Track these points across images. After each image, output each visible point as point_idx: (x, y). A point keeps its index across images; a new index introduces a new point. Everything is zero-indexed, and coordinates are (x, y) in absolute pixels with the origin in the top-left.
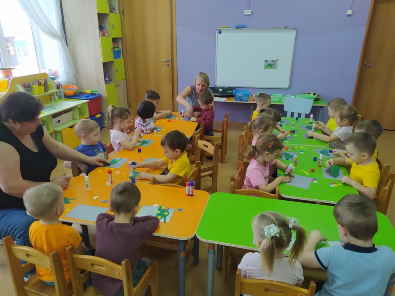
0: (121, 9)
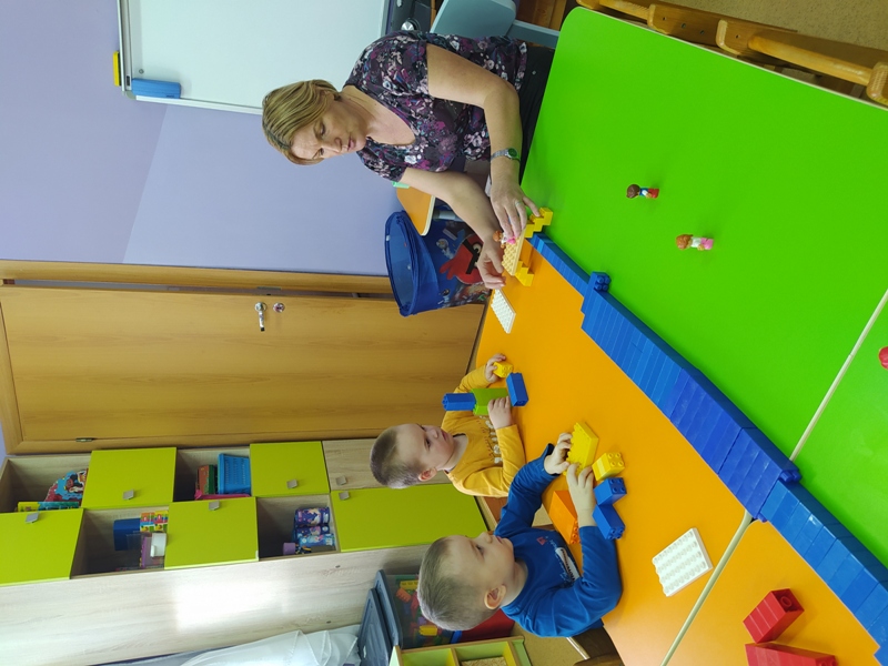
0: (73, 445)
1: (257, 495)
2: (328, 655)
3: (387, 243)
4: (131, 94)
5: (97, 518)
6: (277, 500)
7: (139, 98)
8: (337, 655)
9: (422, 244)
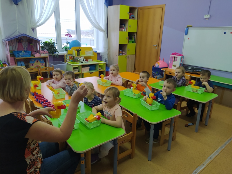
0: (138, 17)
4: (186, 28)
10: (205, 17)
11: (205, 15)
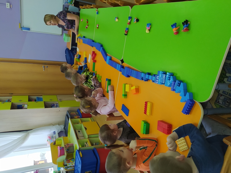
0: (9, 95)
1: (44, 101)
2: (58, 129)
3: (66, 55)
4: (22, 30)
5: (14, 104)
6: (48, 102)
7: (23, 30)
8: (60, 129)
9: (70, 52)
10: (9, 8)
11: (7, 7)
